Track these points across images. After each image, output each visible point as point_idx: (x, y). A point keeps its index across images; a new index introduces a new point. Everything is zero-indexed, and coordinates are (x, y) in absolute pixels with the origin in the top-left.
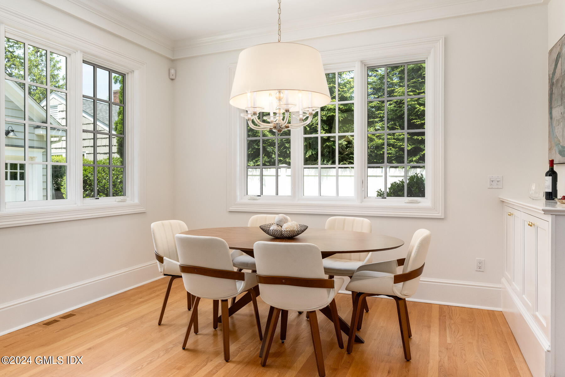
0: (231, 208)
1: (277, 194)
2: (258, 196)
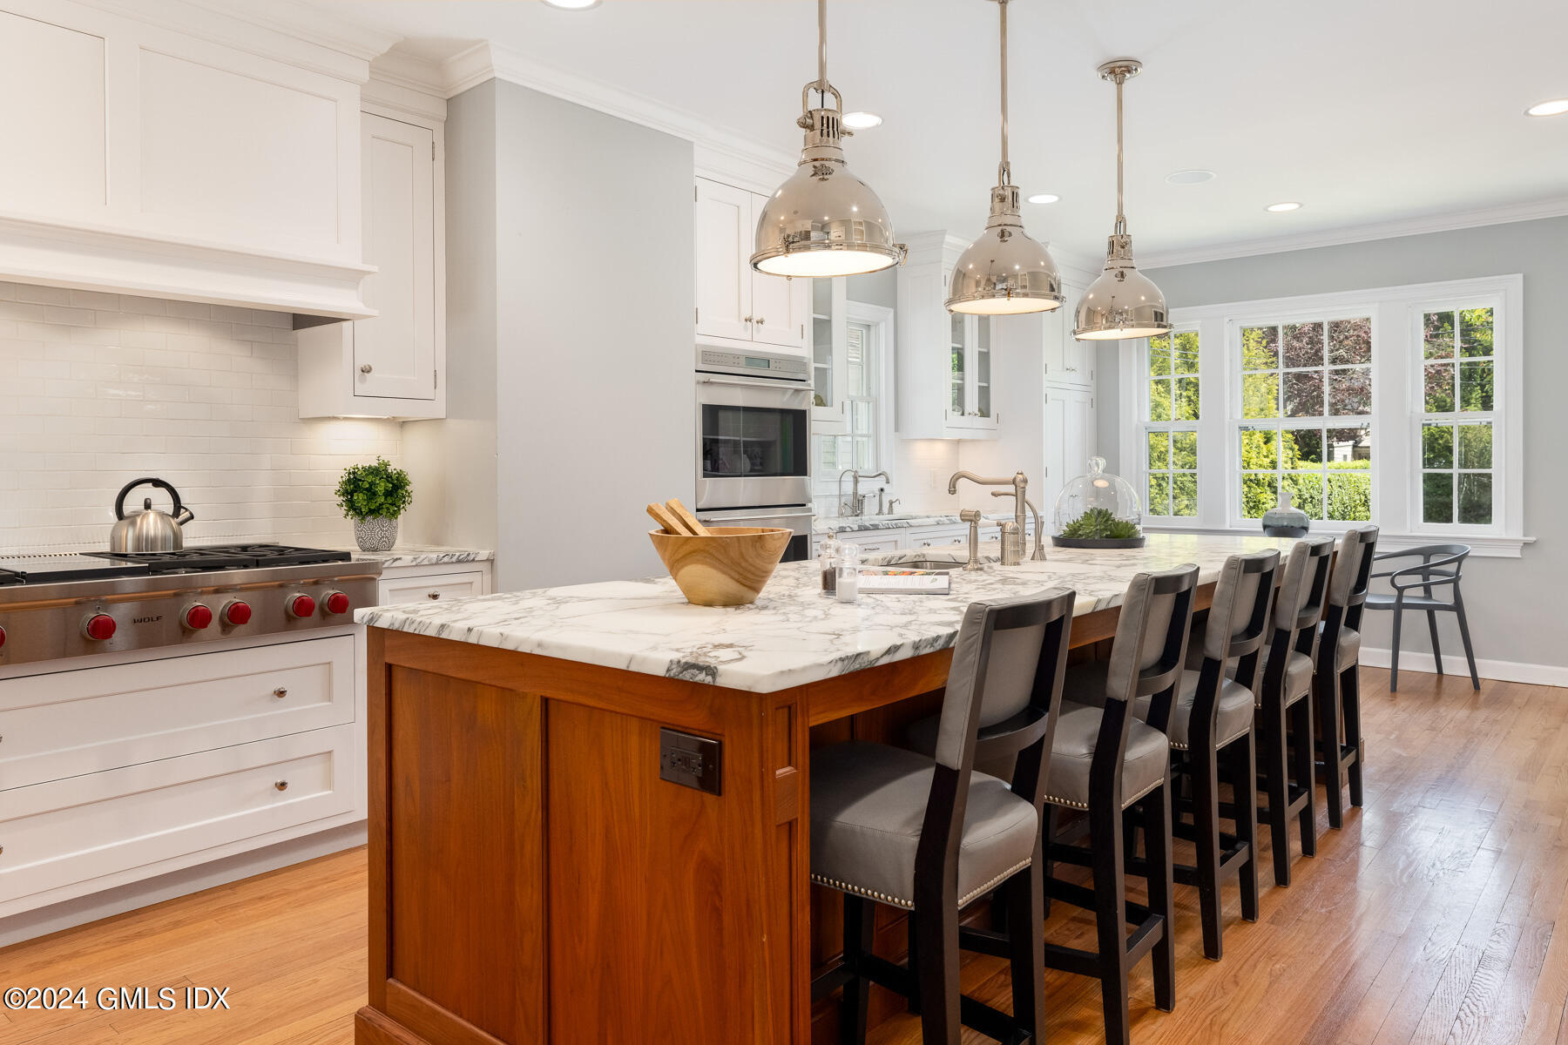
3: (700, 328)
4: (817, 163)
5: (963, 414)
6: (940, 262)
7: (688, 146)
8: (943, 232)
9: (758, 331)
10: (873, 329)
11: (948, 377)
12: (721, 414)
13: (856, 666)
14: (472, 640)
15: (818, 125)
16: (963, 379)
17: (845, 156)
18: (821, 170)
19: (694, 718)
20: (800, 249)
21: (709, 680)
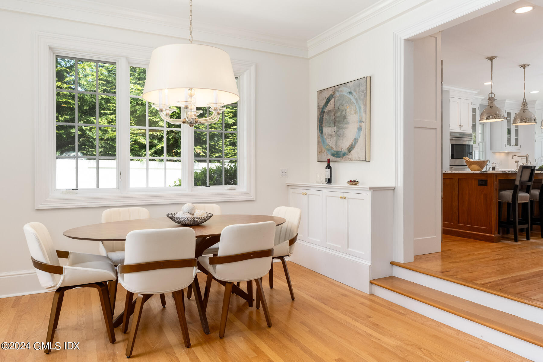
0: (40, 206)
1: (98, 186)
2: (74, 189)
3: (450, 128)
4: (491, 106)
5: (510, 145)
6: (504, 107)
7: (449, 91)
8: (506, 100)
9: (462, 128)
10: (484, 125)
11: (506, 136)
12: (454, 146)
13: (504, 173)
14: (446, 173)
15: (491, 100)
16: (510, 136)
17: (495, 104)
18: (491, 107)
19: (483, 178)
20: (489, 119)
21: (486, 173)
